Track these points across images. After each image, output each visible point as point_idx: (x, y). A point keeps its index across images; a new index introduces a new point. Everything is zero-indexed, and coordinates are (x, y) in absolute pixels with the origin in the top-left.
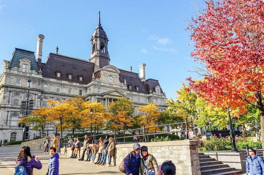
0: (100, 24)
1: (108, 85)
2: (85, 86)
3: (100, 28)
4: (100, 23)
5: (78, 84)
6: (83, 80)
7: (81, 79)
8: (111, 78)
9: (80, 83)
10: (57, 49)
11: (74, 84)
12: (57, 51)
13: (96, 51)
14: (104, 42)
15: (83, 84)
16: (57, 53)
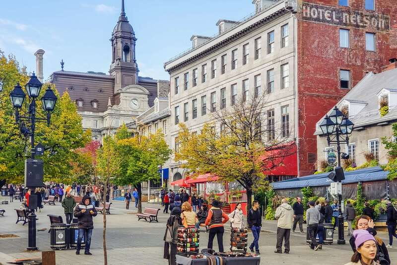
0: (123, 14)
1: (130, 113)
2: (101, 114)
3: (124, 20)
4: (123, 9)
5: (91, 113)
6: (98, 106)
7: (95, 105)
8: (135, 102)
9: (93, 112)
10: (62, 64)
11: (86, 113)
12: (62, 67)
13: (117, 60)
14: (129, 44)
15: (99, 112)
16: (63, 70)
